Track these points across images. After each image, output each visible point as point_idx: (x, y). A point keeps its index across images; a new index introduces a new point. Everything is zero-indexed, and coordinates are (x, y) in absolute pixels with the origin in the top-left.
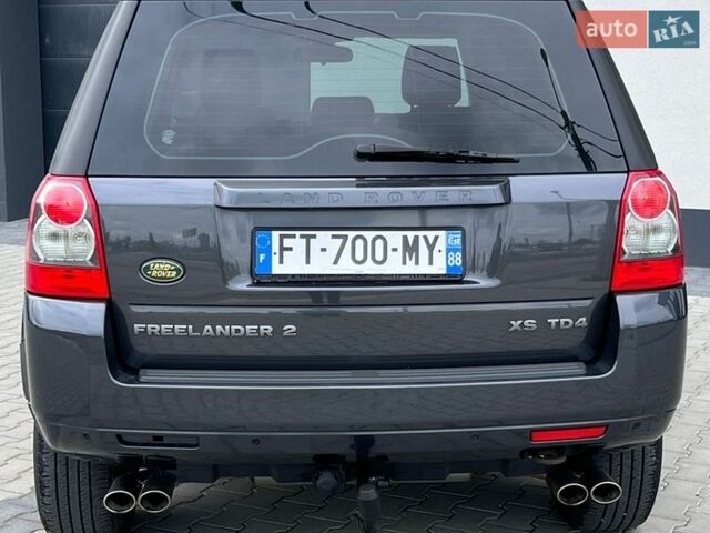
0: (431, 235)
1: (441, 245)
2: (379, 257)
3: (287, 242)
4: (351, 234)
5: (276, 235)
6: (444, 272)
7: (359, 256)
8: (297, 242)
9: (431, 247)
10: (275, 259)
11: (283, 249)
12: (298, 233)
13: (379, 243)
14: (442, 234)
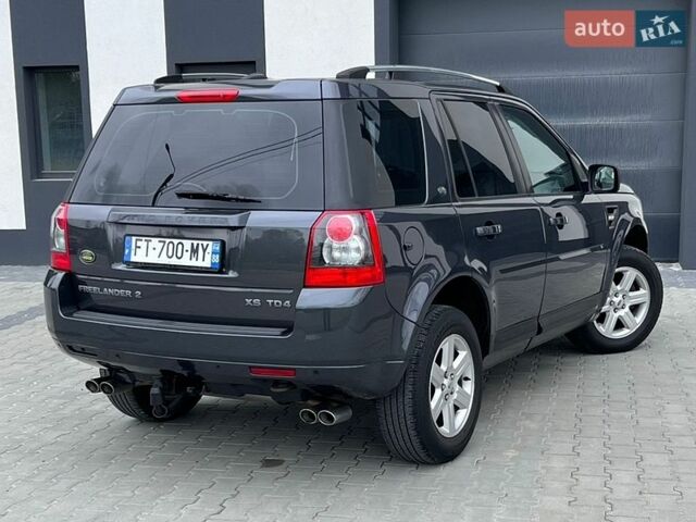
0: (205, 243)
1: (209, 250)
2: (179, 255)
3: (139, 244)
4: (168, 240)
5: (134, 238)
6: (209, 265)
7: (170, 254)
8: (142, 244)
9: (204, 250)
10: (133, 252)
11: (137, 247)
12: (144, 239)
13: (180, 246)
14: (211, 243)
